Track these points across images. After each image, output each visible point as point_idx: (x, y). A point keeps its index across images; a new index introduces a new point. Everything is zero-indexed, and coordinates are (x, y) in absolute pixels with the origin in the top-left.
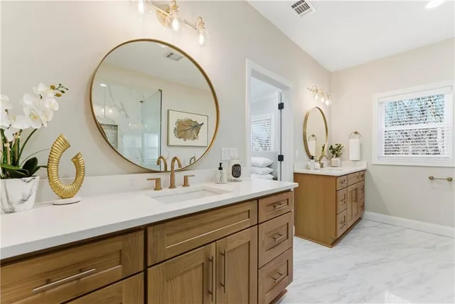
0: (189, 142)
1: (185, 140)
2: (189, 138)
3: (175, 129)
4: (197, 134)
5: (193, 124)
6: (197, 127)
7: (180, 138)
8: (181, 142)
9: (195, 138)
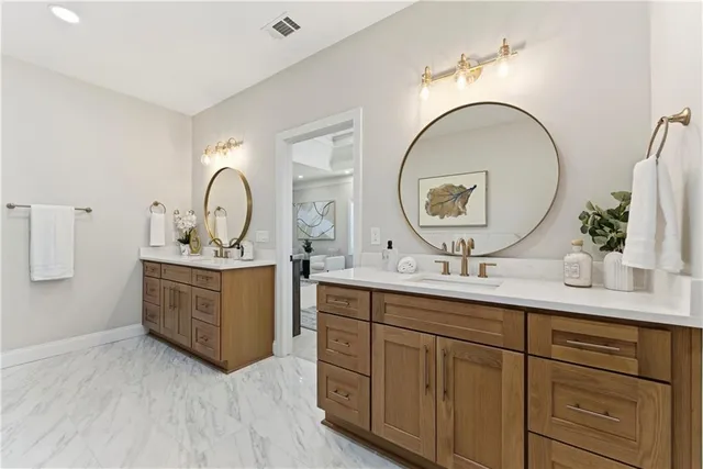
0: (449, 220)
1: (442, 218)
2: (449, 213)
3: (427, 204)
4: (464, 207)
5: (456, 192)
6: (464, 194)
7: (434, 215)
8: (436, 220)
9: (460, 213)
